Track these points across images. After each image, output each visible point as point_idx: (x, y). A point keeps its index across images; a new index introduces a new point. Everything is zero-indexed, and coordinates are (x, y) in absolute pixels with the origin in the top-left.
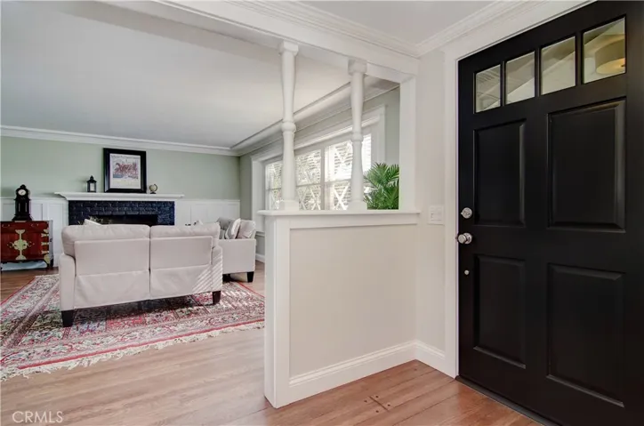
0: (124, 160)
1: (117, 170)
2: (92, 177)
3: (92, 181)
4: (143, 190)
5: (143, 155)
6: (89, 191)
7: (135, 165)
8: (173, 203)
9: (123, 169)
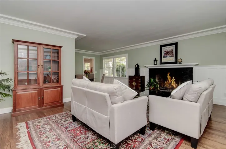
0: (168, 49)
1: (165, 54)
2: (156, 59)
3: (155, 60)
4: (176, 62)
5: (176, 44)
6: (154, 64)
7: (172, 51)
8: (192, 68)
9: (167, 53)
